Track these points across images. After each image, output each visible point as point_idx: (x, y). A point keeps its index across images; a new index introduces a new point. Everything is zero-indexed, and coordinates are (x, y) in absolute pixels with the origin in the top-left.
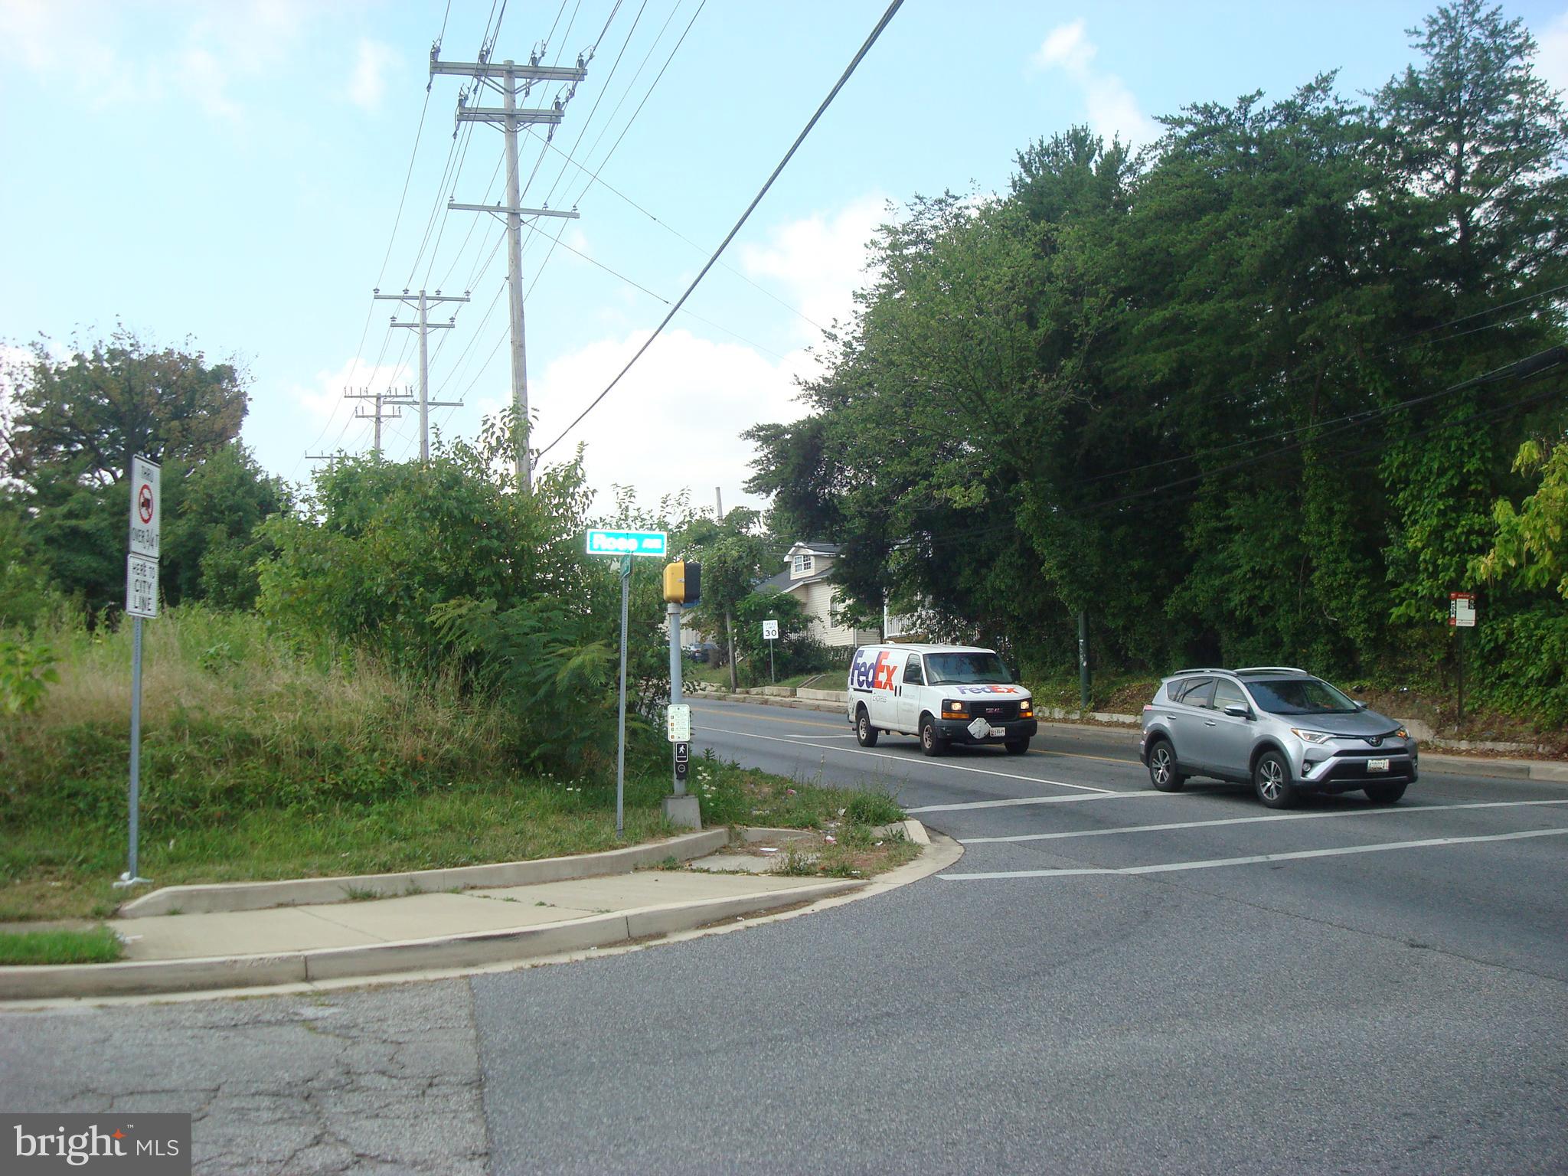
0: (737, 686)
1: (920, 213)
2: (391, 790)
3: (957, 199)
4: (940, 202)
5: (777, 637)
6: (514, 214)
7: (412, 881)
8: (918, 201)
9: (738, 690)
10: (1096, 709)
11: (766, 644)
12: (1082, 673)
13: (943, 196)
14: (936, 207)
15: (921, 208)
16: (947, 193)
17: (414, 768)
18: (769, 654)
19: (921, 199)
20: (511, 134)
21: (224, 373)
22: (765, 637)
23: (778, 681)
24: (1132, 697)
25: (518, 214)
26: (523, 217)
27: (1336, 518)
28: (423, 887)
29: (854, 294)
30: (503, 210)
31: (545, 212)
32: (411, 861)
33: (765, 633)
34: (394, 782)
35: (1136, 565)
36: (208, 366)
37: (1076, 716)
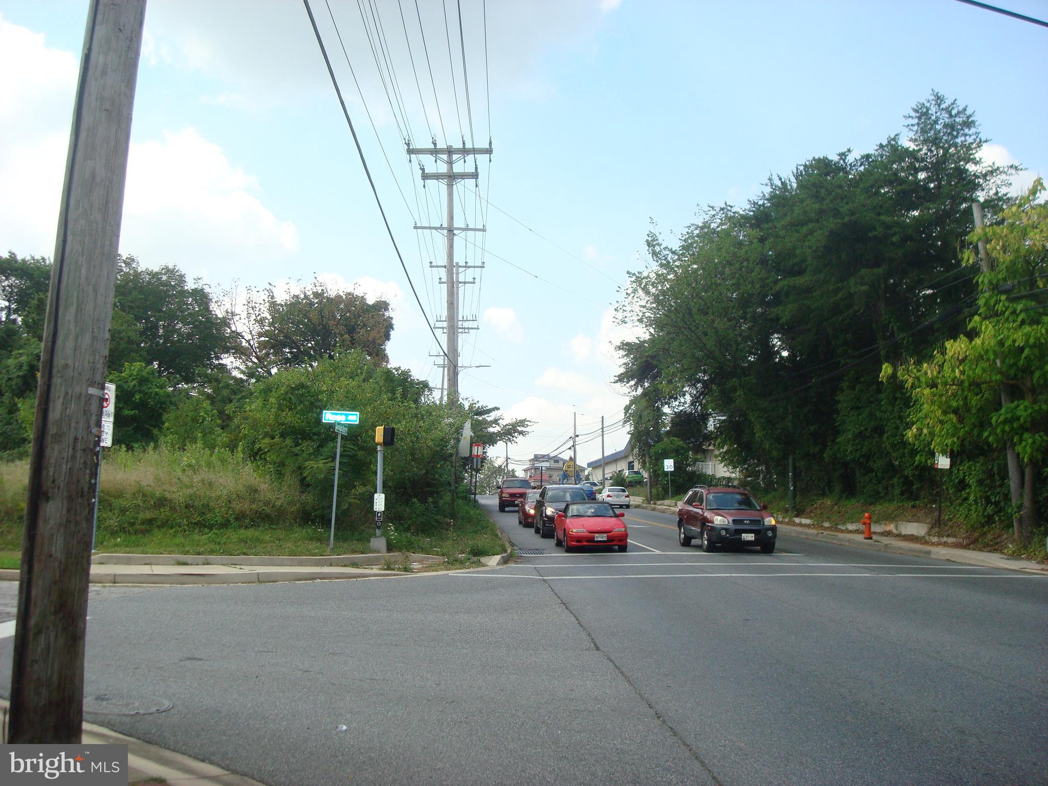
0: (651, 500)
1: (714, 216)
2: (225, 525)
3: (731, 207)
4: (722, 209)
5: (673, 469)
6: (451, 231)
7: (206, 559)
8: (711, 209)
9: (652, 502)
10: (797, 516)
11: (666, 474)
12: (790, 494)
13: (723, 206)
14: (722, 212)
15: (713, 213)
16: (726, 204)
17: (240, 517)
18: (667, 481)
19: (712, 207)
20: (450, 186)
21: (382, 306)
22: (666, 470)
23: (672, 497)
24: (816, 509)
25: (453, 231)
26: (455, 232)
27: (897, 402)
28: (211, 562)
29: (628, 273)
30: (444, 228)
31: (467, 229)
32: (212, 552)
33: (666, 467)
34: (228, 521)
35: (812, 428)
36: (371, 301)
37: (787, 520)
